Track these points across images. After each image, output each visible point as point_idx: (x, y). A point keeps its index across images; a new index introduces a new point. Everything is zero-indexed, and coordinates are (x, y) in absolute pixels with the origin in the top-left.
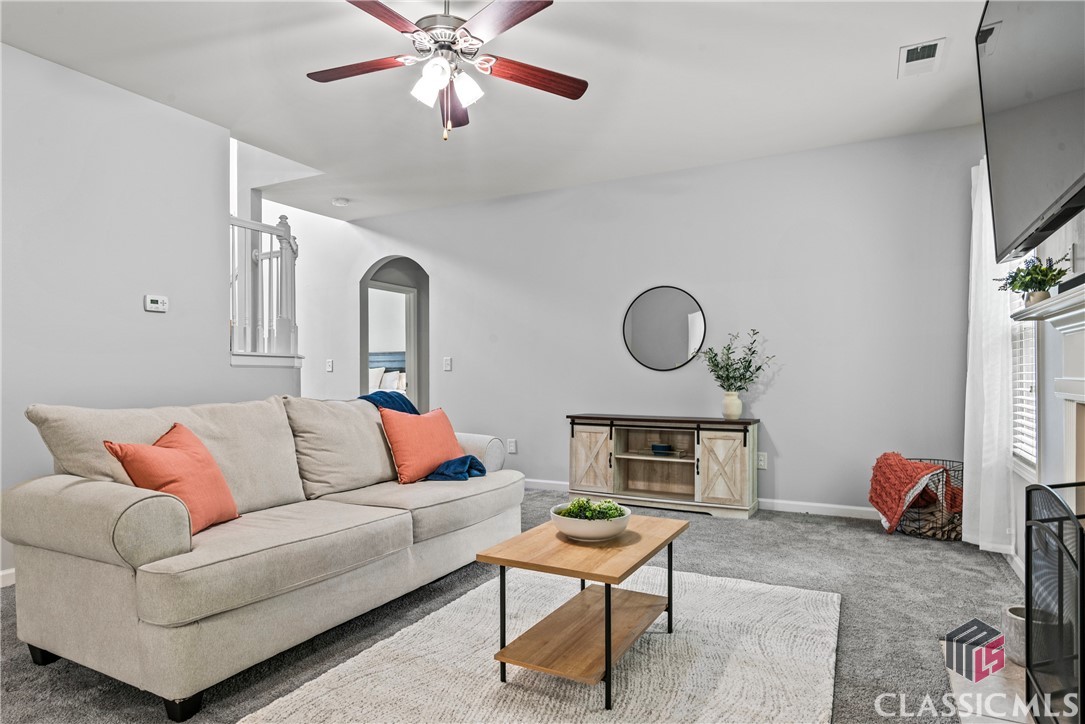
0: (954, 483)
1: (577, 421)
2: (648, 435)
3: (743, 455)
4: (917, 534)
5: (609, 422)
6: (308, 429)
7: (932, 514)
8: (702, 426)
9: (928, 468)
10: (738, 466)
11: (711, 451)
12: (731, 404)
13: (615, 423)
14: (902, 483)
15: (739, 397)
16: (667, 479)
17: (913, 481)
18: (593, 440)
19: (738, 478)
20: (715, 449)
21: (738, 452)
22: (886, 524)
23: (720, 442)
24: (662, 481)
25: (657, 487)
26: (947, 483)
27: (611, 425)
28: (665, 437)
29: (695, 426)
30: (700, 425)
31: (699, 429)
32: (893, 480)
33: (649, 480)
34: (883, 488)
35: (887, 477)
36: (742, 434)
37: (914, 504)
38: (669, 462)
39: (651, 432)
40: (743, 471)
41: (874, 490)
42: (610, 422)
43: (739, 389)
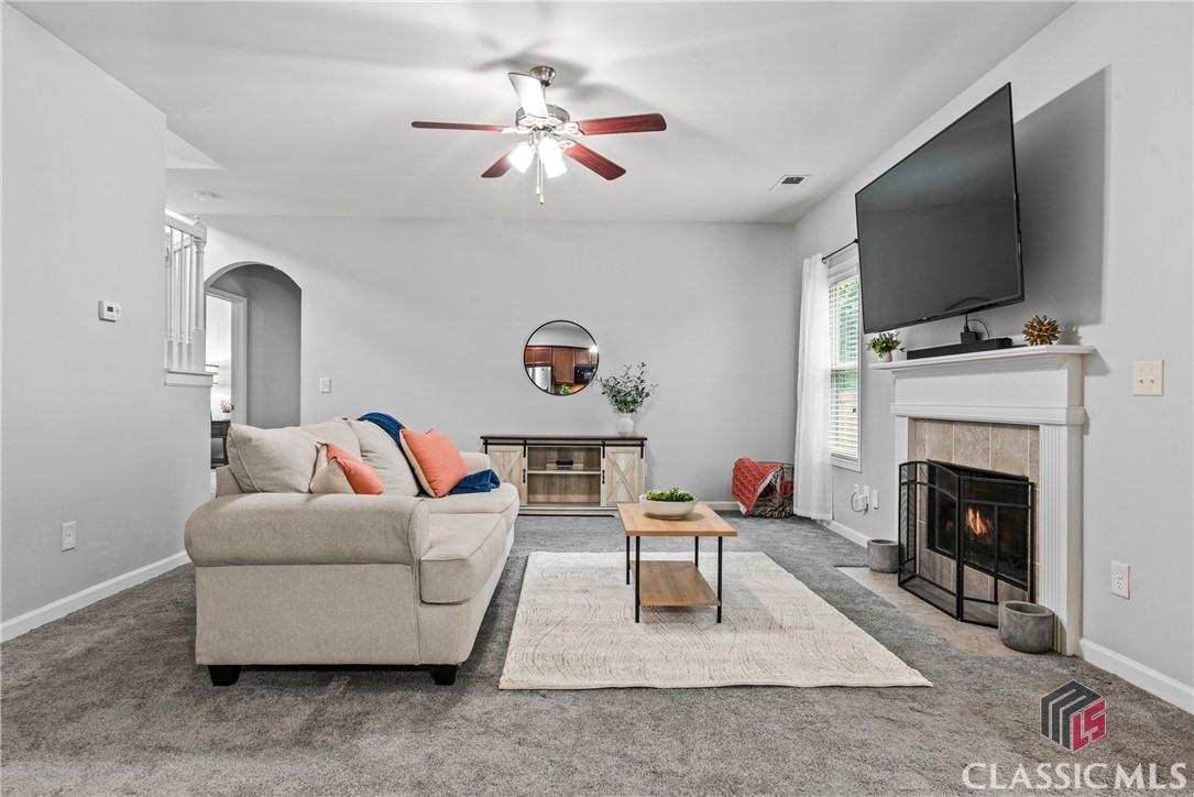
0: (788, 478)
1: (489, 441)
2: (548, 453)
3: (640, 464)
4: (761, 516)
5: (522, 442)
6: (370, 449)
7: (770, 500)
8: (606, 442)
9: (772, 467)
10: (636, 474)
11: (614, 463)
12: (626, 424)
13: (528, 442)
14: (756, 479)
15: (632, 418)
16: (565, 490)
17: (764, 477)
18: (507, 458)
19: (636, 486)
20: (617, 462)
21: (636, 463)
22: (743, 509)
23: (621, 455)
24: (560, 493)
25: (555, 498)
26: (782, 478)
27: (525, 444)
28: (563, 454)
29: (600, 442)
30: (605, 442)
31: (604, 445)
32: (749, 478)
33: (549, 492)
34: (742, 483)
35: (744, 474)
36: (639, 448)
37: (762, 495)
38: (566, 475)
39: (550, 449)
40: (639, 478)
41: (735, 485)
42: (524, 441)
43: (632, 411)
